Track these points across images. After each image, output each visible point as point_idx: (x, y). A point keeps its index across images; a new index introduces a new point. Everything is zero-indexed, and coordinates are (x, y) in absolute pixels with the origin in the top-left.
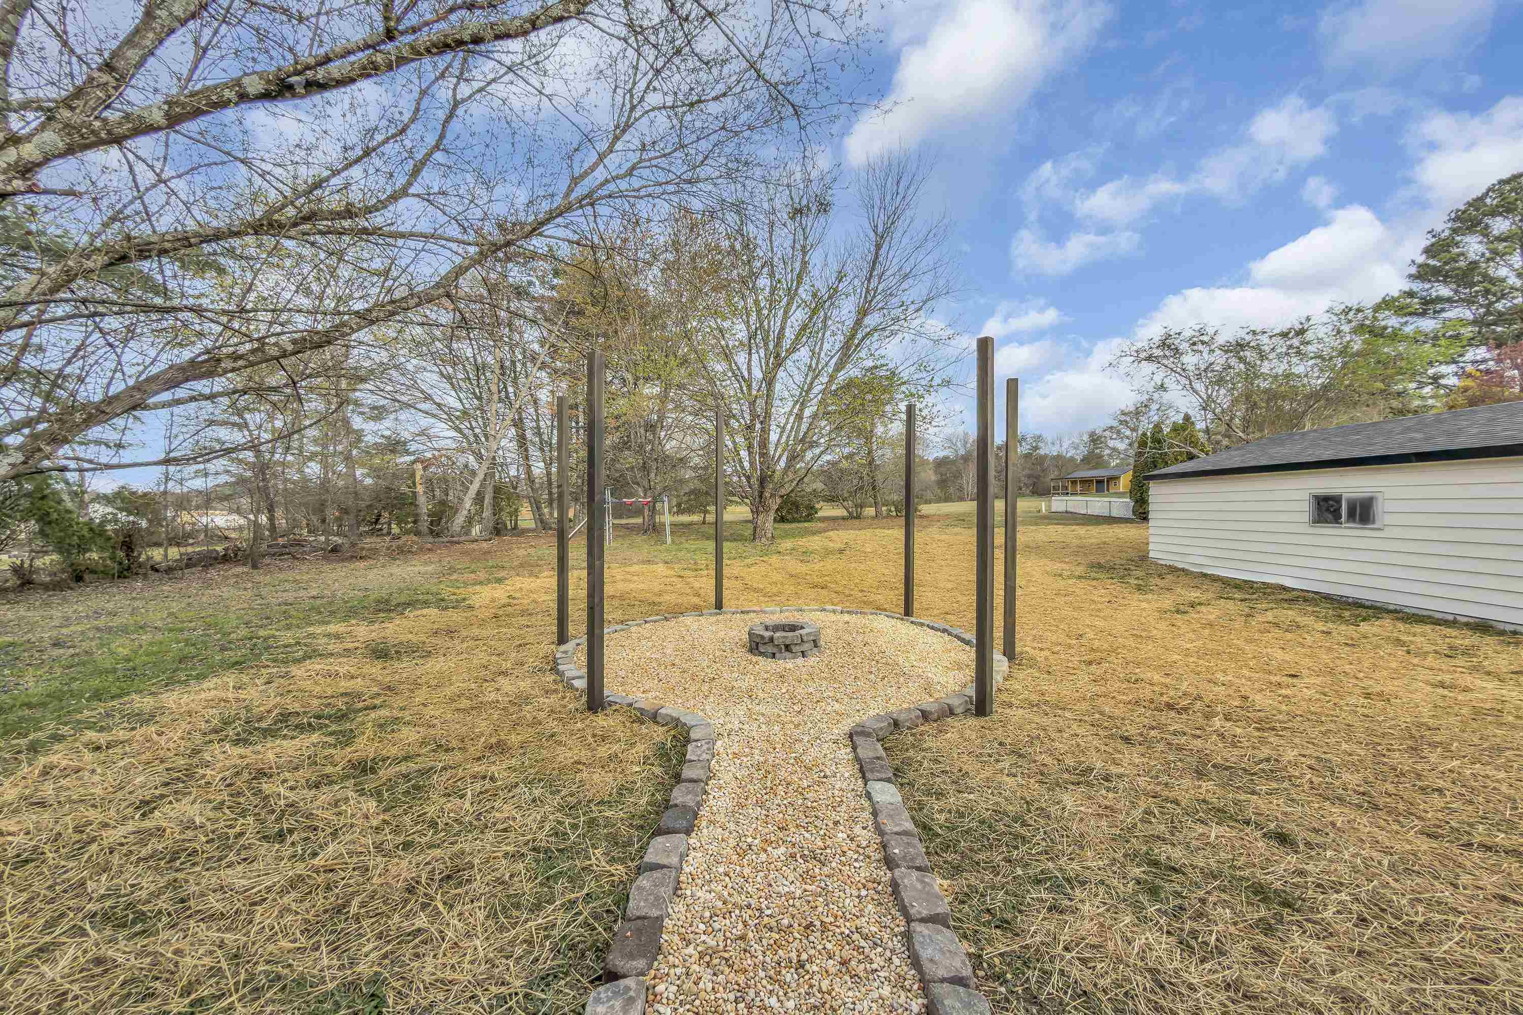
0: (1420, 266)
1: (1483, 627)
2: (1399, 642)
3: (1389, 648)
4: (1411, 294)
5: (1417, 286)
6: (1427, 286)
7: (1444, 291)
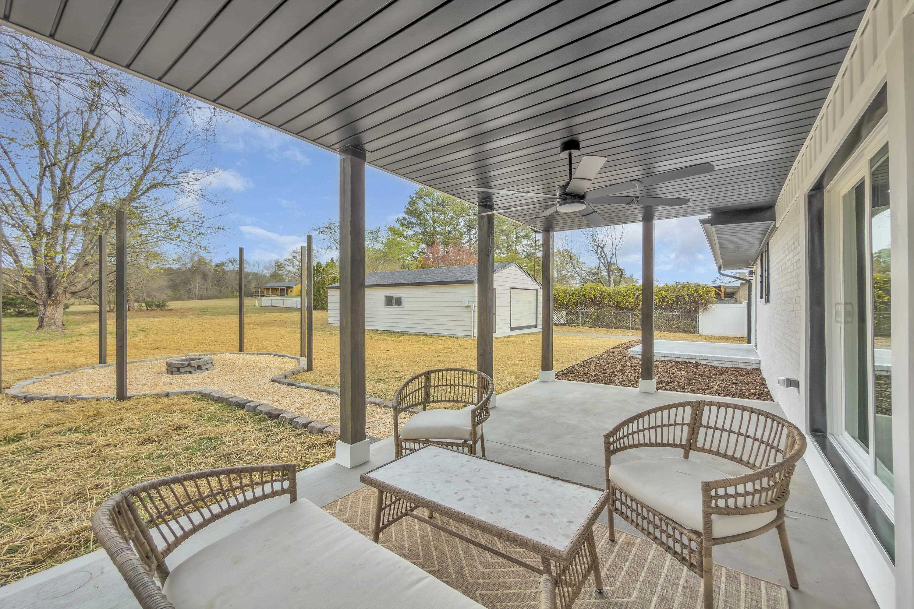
0: (407, 209)
1: (425, 335)
2: (409, 340)
3: (407, 342)
4: (404, 219)
5: (407, 216)
6: (409, 217)
7: (414, 220)
